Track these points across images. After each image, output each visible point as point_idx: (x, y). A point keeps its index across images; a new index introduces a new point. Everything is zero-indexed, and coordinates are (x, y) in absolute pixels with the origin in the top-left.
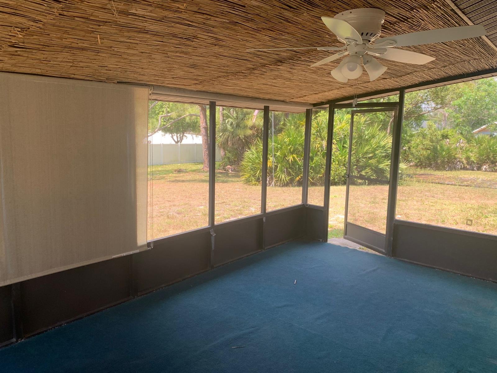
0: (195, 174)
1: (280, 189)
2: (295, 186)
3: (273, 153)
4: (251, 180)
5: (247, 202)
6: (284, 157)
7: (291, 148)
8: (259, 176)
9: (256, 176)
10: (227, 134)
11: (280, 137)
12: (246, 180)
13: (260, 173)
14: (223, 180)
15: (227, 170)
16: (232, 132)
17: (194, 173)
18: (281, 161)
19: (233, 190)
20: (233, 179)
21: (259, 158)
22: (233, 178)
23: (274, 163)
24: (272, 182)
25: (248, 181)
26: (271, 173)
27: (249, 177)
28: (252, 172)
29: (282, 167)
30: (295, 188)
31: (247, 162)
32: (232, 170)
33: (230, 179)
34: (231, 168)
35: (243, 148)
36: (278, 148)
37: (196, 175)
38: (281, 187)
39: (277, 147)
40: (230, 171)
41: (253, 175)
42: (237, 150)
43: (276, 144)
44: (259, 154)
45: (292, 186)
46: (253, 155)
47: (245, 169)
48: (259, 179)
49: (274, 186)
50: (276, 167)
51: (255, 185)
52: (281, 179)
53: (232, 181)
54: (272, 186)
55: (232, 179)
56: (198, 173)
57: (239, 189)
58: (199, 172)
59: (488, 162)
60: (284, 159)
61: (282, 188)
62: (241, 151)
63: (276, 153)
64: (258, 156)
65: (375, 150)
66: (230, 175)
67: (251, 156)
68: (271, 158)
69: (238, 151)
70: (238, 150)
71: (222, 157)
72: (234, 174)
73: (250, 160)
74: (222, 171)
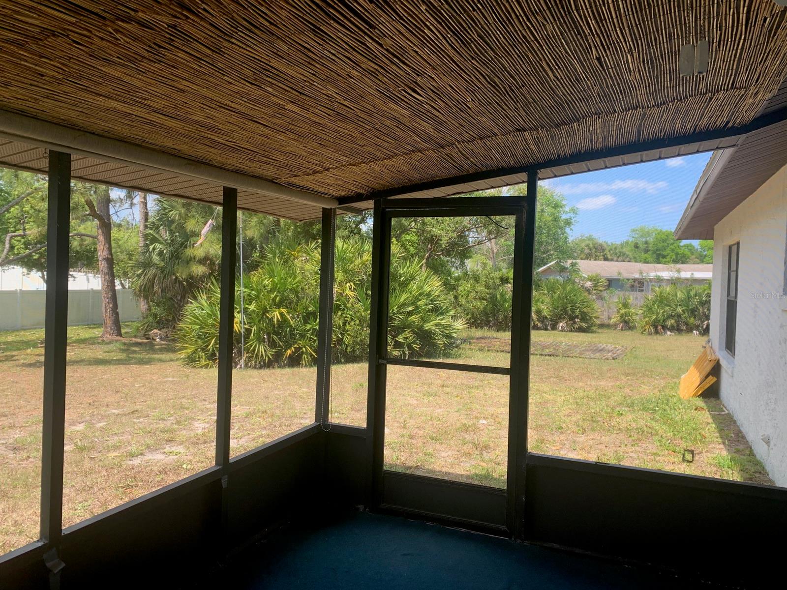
0: (84, 348)
1: (255, 372)
2: (284, 366)
3: (242, 306)
4: (199, 358)
5: (187, 409)
6: (264, 313)
7: (276, 296)
8: (213, 350)
9: (209, 351)
10: (153, 271)
11: (255, 276)
12: (188, 357)
13: (215, 344)
14: (143, 359)
15: (151, 337)
16: (162, 268)
17: (82, 346)
18: (257, 320)
19: (159, 380)
20: (163, 356)
21: (215, 315)
22: (162, 354)
23: (245, 324)
24: (239, 361)
25: (191, 360)
26: (238, 344)
27: (194, 353)
28: (200, 342)
29: (260, 332)
30: (285, 370)
31: (190, 324)
32: (161, 339)
33: (156, 356)
34: (160, 334)
35: (183, 297)
36: (251, 296)
37: (85, 350)
38: (257, 369)
39: (249, 295)
40: (158, 340)
41: (202, 348)
42: (171, 301)
43: (246, 290)
44: (214, 308)
45: (279, 367)
46: (203, 310)
47: (185, 336)
48: (213, 354)
49: (245, 367)
50: (248, 331)
51: (206, 366)
52: (257, 355)
53: (161, 360)
54: (241, 367)
55: (161, 356)
56: (91, 346)
57: (173, 377)
58: (93, 344)
59: (564, 318)
60: (263, 317)
61: (260, 371)
62: (179, 302)
63: (247, 306)
64: (212, 311)
65: (417, 299)
66: (157, 347)
67: (198, 312)
68: (238, 316)
69: (174, 303)
70: (174, 301)
71: (143, 313)
72: (166, 345)
73: (196, 320)
74: (141, 341)
